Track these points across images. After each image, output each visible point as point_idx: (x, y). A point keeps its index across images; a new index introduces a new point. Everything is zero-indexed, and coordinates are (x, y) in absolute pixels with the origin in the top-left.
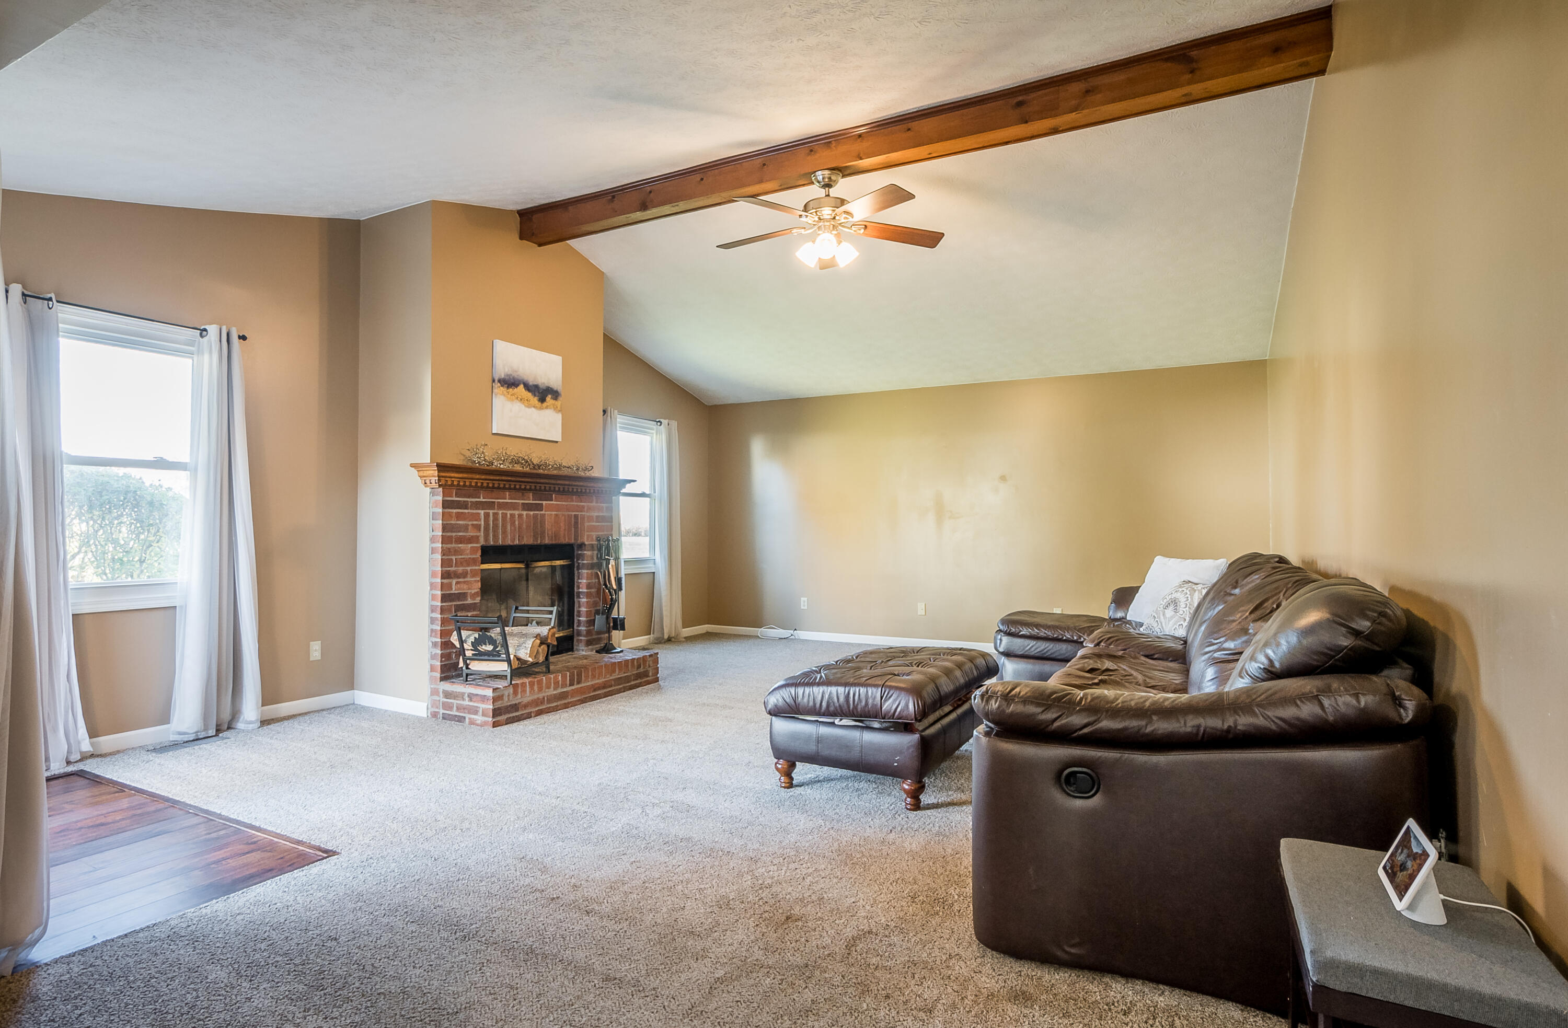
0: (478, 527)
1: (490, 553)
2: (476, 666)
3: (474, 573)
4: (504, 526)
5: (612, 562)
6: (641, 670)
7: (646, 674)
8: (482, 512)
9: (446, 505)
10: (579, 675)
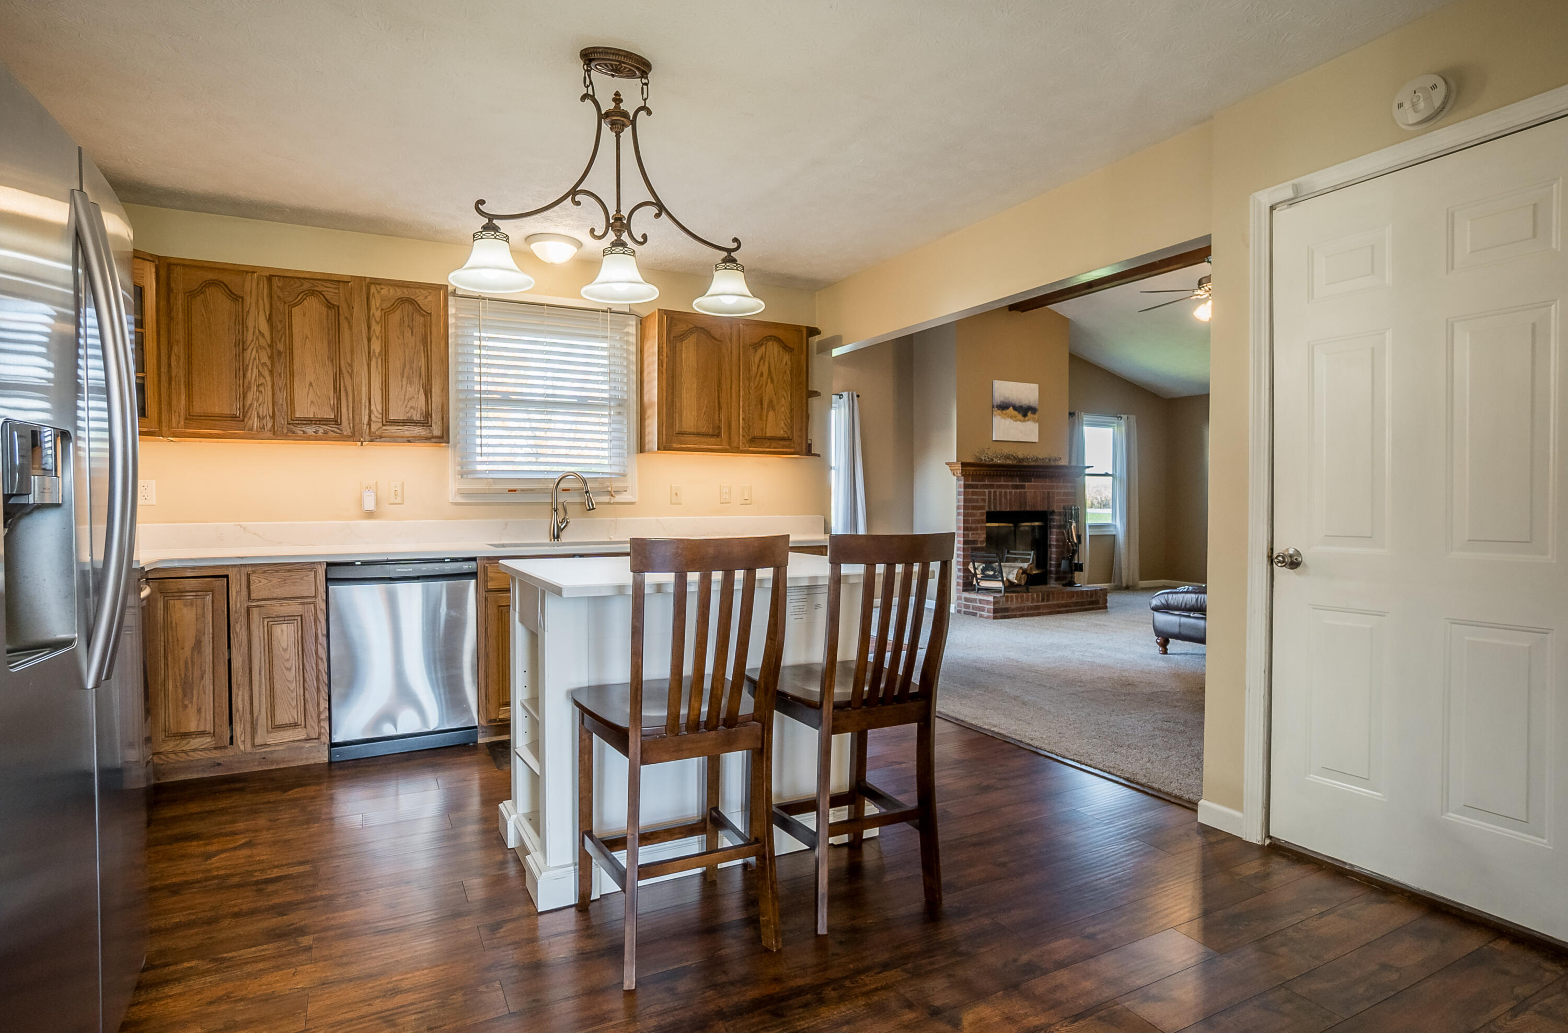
0: (984, 500)
1: (992, 516)
2: (984, 584)
3: (982, 528)
4: (1000, 500)
5: (1074, 524)
6: (1093, 599)
7: (1097, 602)
8: (987, 491)
9: (966, 486)
10: (1048, 596)
